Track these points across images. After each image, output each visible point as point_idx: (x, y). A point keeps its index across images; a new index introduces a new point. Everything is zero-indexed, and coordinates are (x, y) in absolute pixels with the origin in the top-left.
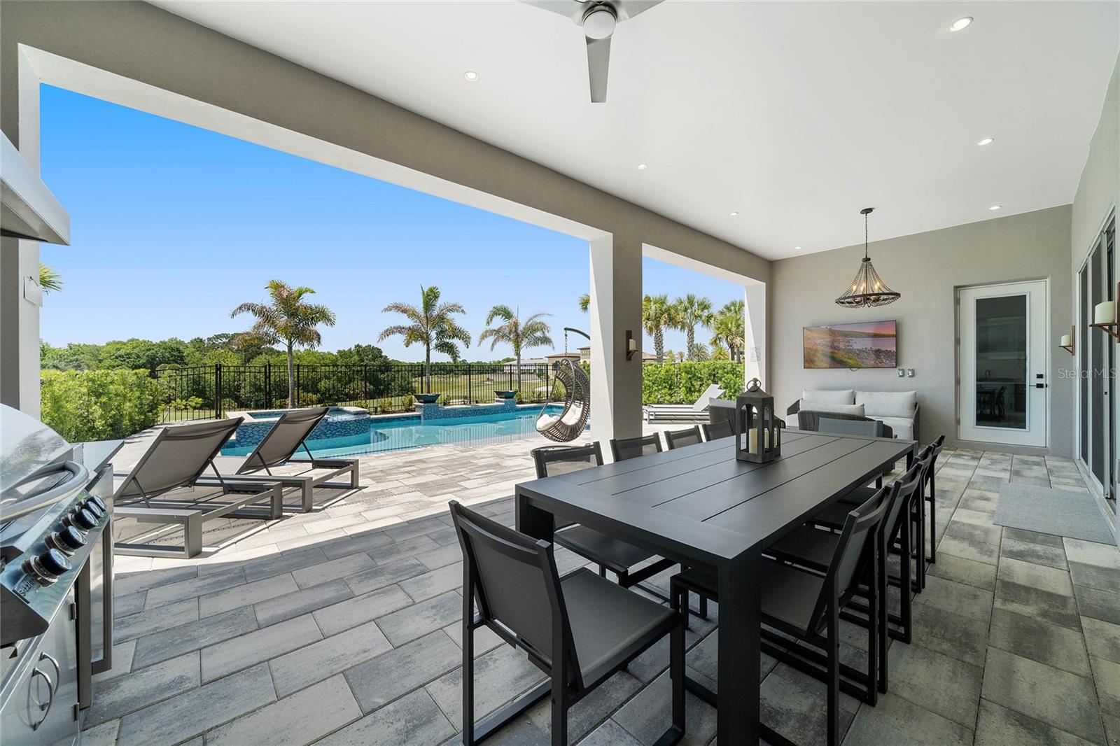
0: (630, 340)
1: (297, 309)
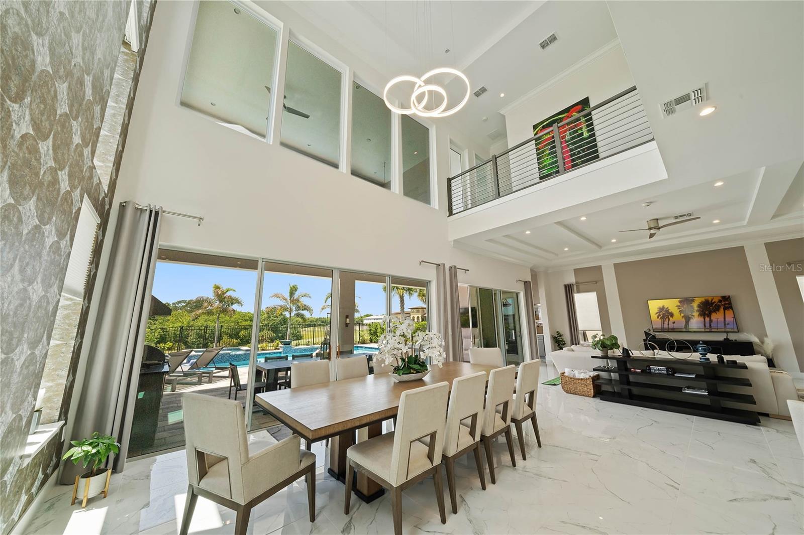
0: (347, 319)
1: (224, 298)
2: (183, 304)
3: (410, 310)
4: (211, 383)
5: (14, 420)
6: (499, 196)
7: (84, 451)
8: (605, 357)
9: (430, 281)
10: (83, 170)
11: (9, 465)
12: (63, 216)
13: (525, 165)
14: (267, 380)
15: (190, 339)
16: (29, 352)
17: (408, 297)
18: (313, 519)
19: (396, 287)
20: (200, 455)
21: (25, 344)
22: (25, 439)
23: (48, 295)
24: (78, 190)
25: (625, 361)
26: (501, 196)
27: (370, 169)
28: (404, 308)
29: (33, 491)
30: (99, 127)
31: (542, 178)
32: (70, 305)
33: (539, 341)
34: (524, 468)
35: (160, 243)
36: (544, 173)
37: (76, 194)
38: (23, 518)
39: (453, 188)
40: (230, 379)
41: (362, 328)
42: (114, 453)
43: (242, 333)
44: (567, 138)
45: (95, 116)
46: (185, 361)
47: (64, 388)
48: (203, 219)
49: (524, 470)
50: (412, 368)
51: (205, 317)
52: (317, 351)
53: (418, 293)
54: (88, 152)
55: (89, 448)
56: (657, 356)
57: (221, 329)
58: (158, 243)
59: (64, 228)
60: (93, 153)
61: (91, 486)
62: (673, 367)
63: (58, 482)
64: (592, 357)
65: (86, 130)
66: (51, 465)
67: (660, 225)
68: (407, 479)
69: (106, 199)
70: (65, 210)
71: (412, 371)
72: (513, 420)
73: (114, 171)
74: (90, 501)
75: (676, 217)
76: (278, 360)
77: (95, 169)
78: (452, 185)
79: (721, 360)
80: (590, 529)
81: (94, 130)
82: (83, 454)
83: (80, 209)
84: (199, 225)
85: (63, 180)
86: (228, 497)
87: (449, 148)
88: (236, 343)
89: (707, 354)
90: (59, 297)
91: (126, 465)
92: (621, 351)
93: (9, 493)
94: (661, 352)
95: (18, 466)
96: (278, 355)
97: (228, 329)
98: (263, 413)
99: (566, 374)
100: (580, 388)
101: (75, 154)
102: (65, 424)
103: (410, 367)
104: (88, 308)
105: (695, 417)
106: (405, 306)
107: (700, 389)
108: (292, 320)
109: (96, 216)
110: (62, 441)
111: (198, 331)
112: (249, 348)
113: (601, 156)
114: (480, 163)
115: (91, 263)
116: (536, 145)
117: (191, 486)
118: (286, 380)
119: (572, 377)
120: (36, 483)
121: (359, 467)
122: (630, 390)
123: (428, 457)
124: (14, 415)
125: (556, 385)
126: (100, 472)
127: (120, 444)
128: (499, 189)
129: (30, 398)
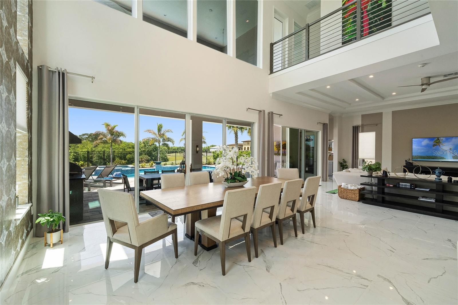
0: (197, 148)
1: (114, 132)
2: (86, 136)
3: (242, 143)
4: (112, 186)
5: (8, 199)
6: (308, 58)
7: (46, 219)
8: (370, 176)
9: (254, 123)
10: (12, 45)
11: (11, 223)
12: (8, 79)
13: (332, 32)
14: (147, 185)
15: (95, 159)
16: (8, 164)
17: (241, 133)
18: (177, 256)
19: (232, 126)
20: (112, 222)
21: (5, 159)
22: (14, 211)
23: (10, 130)
24: (12, 60)
25: (384, 179)
26: (310, 58)
27: (212, 35)
28: (237, 141)
29: (23, 238)
30: (15, 11)
31: (344, 43)
32: (21, 136)
33: (329, 165)
34: (302, 238)
35: (69, 95)
36: (346, 39)
37: (12, 63)
38: (22, 250)
39: (274, 52)
40: (123, 185)
41: (209, 154)
42: (63, 221)
43: (128, 156)
44: (368, 8)
45: (12, 3)
46: (93, 173)
47: (28, 185)
48: (94, 78)
49: (303, 239)
50: (237, 179)
51: (102, 145)
52: (178, 169)
53: (248, 131)
54: (13, 31)
55: (49, 218)
56: (407, 177)
57: (114, 153)
58: (67, 95)
59: (9, 87)
60: (16, 31)
61: (54, 237)
62: (415, 184)
63: (35, 236)
64: (361, 176)
65: (9, 15)
66: (29, 226)
67: (431, 82)
68: (228, 238)
69: (29, 64)
70: (8, 75)
71: (237, 181)
72: (298, 211)
73: (30, 43)
74: (54, 245)
75: (445, 76)
76: (153, 173)
77: (19, 43)
78: (274, 49)
79: (450, 180)
80: (333, 268)
81: (13, 14)
82: (46, 221)
83: (15, 73)
84: (92, 82)
85: (3, 54)
86: (130, 243)
87: (273, 17)
88: (125, 162)
89: (441, 176)
90: (15, 131)
91: (70, 229)
92: (382, 173)
93: (14, 237)
94: (410, 174)
95: (15, 224)
96: (153, 171)
97: (119, 153)
98: (145, 204)
99: (342, 187)
100: (350, 195)
101: (6, 35)
102: (32, 205)
103: (235, 178)
104: (31, 138)
105: (423, 215)
106: (238, 140)
107: (431, 198)
108: (161, 149)
109: (24, 76)
110: (32, 214)
111: (99, 154)
112: (134, 166)
113: (394, 24)
114: (298, 29)
115: (28, 109)
116: (343, 14)
117: (108, 237)
118: (159, 186)
119: (346, 188)
120: (24, 234)
121: (202, 232)
122: (383, 198)
123: (242, 228)
124: (8, 198)
125: (335, 193)
126: (56, 231)
127: (65, 216)
128: (309, 52)
129: (13, 190)
